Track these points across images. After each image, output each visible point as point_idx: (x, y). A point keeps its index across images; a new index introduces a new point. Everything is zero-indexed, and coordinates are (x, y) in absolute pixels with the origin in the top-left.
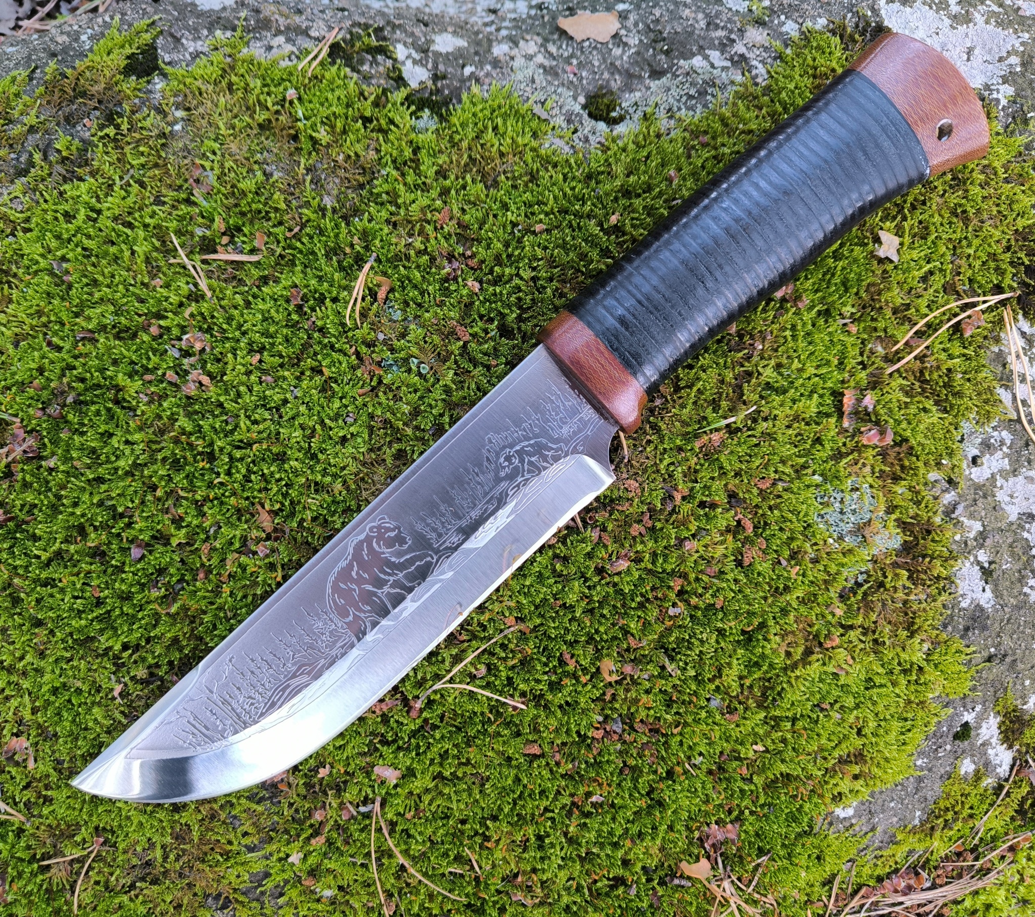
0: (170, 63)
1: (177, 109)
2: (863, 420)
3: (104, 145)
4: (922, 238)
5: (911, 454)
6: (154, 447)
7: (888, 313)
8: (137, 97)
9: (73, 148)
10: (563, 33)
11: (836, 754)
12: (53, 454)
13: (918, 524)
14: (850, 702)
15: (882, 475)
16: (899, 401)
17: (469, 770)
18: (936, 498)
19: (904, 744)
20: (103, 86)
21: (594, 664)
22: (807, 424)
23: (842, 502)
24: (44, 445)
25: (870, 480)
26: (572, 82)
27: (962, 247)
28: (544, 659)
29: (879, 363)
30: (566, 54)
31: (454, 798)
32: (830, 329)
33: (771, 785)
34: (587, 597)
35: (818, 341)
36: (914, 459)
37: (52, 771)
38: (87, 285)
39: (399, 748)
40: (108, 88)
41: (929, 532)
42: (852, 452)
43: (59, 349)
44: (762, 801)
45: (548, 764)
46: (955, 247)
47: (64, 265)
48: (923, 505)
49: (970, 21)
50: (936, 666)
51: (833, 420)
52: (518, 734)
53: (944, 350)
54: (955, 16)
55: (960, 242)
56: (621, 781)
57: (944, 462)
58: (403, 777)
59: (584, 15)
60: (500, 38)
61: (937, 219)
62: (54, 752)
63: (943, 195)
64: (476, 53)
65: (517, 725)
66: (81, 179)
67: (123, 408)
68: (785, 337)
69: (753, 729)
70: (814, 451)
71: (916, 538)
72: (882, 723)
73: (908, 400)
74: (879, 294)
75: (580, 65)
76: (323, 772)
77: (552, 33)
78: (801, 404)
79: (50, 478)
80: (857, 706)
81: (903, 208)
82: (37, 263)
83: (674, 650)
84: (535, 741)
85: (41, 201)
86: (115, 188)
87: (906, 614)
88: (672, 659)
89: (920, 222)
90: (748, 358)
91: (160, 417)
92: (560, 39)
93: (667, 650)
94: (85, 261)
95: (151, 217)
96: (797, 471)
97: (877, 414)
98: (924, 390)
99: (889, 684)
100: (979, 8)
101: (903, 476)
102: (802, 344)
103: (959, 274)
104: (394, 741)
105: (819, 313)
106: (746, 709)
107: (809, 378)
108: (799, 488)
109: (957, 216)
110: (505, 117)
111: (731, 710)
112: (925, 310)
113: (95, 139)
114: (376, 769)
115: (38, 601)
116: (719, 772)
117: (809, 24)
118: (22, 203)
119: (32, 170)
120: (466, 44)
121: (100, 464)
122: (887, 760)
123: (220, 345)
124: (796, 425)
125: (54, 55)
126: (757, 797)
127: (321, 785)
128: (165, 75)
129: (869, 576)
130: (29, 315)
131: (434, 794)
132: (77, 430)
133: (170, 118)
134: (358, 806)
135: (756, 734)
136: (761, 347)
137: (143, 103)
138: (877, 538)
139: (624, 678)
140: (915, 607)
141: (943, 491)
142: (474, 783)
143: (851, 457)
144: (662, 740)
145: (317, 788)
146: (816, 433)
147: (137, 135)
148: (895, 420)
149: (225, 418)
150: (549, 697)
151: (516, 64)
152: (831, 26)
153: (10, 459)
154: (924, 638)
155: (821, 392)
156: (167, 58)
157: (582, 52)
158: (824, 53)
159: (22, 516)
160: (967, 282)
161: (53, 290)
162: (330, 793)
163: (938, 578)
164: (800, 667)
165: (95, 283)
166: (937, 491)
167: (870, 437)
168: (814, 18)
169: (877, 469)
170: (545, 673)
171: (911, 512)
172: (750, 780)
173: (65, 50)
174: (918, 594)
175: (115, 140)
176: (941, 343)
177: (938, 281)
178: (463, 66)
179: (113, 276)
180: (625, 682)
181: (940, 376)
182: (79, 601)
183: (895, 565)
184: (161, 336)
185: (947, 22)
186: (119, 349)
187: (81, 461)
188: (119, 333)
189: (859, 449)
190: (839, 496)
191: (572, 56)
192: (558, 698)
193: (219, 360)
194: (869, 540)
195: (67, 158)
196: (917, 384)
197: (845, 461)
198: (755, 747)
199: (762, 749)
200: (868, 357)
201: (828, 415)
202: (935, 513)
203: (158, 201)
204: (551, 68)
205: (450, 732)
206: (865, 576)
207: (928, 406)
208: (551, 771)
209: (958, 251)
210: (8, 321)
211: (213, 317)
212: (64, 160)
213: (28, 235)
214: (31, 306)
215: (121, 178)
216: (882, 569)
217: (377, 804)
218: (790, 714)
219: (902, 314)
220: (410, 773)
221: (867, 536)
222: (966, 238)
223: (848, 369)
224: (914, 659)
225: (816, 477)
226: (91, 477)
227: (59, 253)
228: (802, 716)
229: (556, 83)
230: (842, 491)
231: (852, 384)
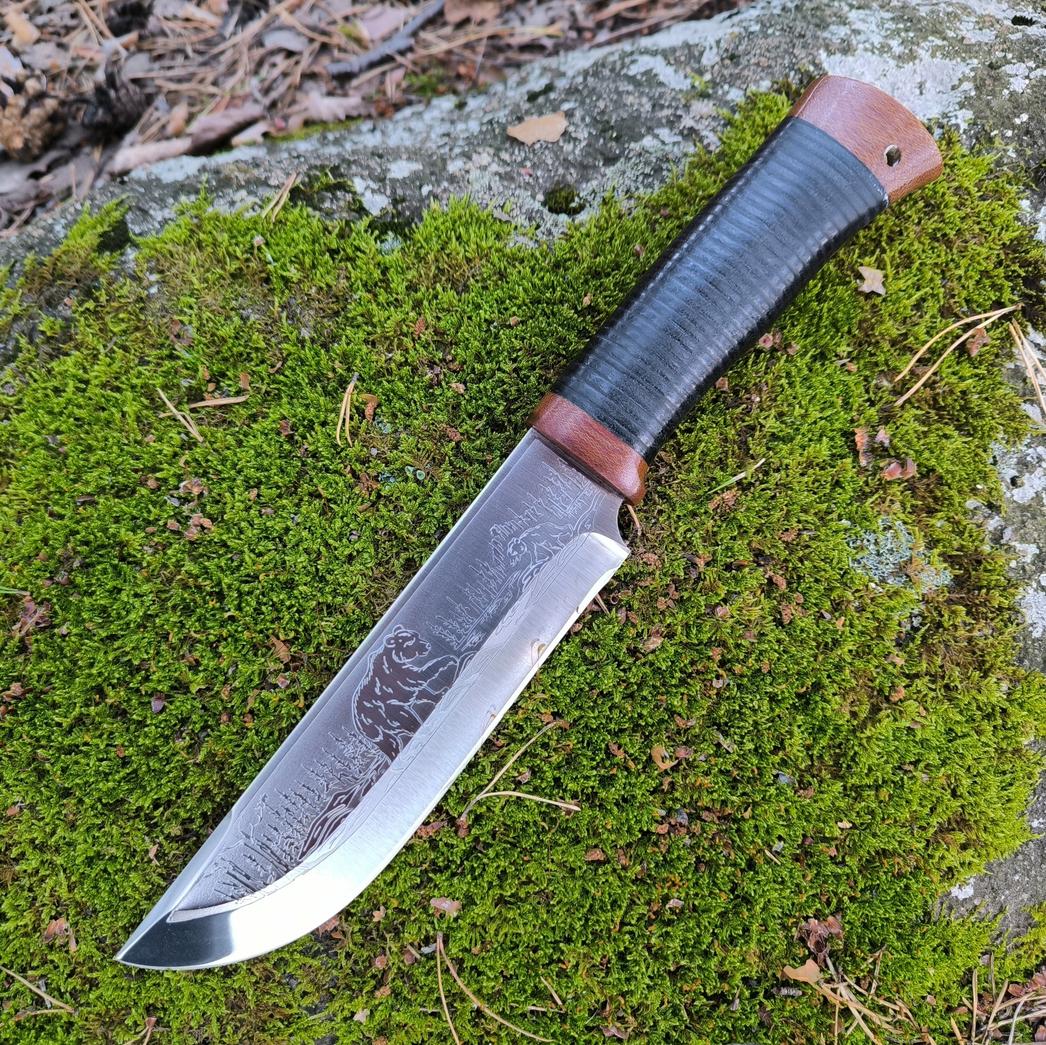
0: (140, 234)
1: (151, 273)
2: (882, 457)
3: (86, 319)
4: (906, 267)
5: (942, 484)
6: (163, 596)
7: (886, 346)
8: (112, 269)
9: (57, 327)
10: (514, 141)
11: (934, 821)
12: (65, 620)
13: (965, 556)
14: (933, 758)
15: (915, 510)
16: (916, 432)
17: (531, 888)
18: (979, 526)
19: (1009, 801)
20: (79, 265)
21: (644, 753)
22: (822, 468)
23: (876, 543)
24: (56, 613)
25: (902, 516)
26: (528, 183)
27: (950, 270)
28: (590, 753)
29: (887, 397)
30: (519, 159)
31: (520, 921)
32: (828, 372)
33: (868, 866)
34: (624, 681)
35: (817, 384)
36: (946, 488)
37: (95, 950)
38: (82, 452)
39: (453, 875)
40: (85, 266)
41: (979, 562)
42: (877, 490)
43: (61, 517)
44: (861, 885)
45: (614, 870)
46: (943, 272)
47: (59, 437)
48: (966, 535)
49: (915, 58)
50: (1019, 704)
51: (849, 461)
52: (577, 841)
53: (954, 373)
54: (900, 57)
55: (947, 265)
56: (698, 879)
57: (979, 486)
58: (464, 907)
59: (532, 121)
60: (453, 155)
61: (916, 245)
62: (95, 930)
63: (919, 223)
64: (432, 173)
65: (574, 831)
66: (67, 354)
67: (129, 563)
68: (781, 386)
69: (833, 803)
70: (835, 495)
71: (966, 570)
72: (978, 779)
73: (926, 429)
74: (873, 329)
75: (534, 166)
76: (378, 916)
77: (503, 142)
78: (811, 450)
79: (64, 644)
80: (944, 763)
81: (880, 242)
82: (32, 440)
83: (726, 724)
84: (596, 846)
85: (31, 381)
86: (100, 357)
87: (974, 653)
88: (726, 734)
89: (901, 252)
90: (748, 412)
91: (165, 566)
92: (512, 145)
93: (719, 725)
94: (79, 430)
95: (137, 378)
96: (822, 519)
97: (894, 448)
98: (941, 417)
99: (973, 733)
100: (923, 44)
101: (937, 507)
102: (799, 390)
103: (953, 296)
104: (447, 867)
105: (814, 358)
106: (821, 782)
107: (815, 423)
108: (827, 535)
109: (938, 241)
110: (467, 225)
111: (803, 785)
112: (923, 337)
113: (77, 315)
114: (432, 901)
115: (64, 770)
116: (804, 855)
117: (753, 88)
118: (13, 387)
119: (20, 355)
120: (421, 167)
121: (112, 622)
122: (993, 822)
123: (217, 486)
124: (811, 471)
125: (30, 248)
126: (856, 882)
127: (378, 930)
128: (136, 246)
129: (924, 618)
130: (29, 491)
131: (498, 922)
132: (86, 592)
133: (145, 283)
134: (420, 947)
135: (838, 809)
136: (758, 399)
137: (119, 274)
138: (923, 576)
139: (679, 764)
140: (981, 644)
141: (986, 518)
142: (539, 903)
143: (876, 496)
144: (735, 827)
145: (374, 933)
146: (833, 476)
147: (115, 304)
148: (916, 451)
149: (230, 556)
150: (603, 794)
151: (471, 176)
152: (776, 86)
153: (23, 632)
154: (1000, 676)
155: (830, 434)
156: (137, 230)
157: (535, 154)
158: (771, 111)
159: (40, 686)
160: (964, 304)
161: (50, 462)
162: (388, 936)
163: (1000, 609)
164: (869, 726)
165: (90, 449)
166: (979, 519)
167: (891, 470)
168: (756, 82)
169: (908, 505)
170: (593, 768)
171: (956, 544)
172: (843, 863)
173: (42, 242)
174: (981, 631)
175: (95, 312)
176: (949, 367)
177: (932, 307)
178: (420, 187)
179: (106, 439)
180: (681, 767)
181: (956, 400)
182: (104, 763)
183: (950, 602)
184: (159, 489)
185: (892, 63)
186: (120, 506)
187: (93, 622)
188: (117, 492)
189: (883, 485)
190: (872, 538)
191: (526, 159)
192: (611, 794)
193: (217, 502)
194: (915, 579)
195: (52, 338)
196: (933, 412)
197: (870, 500)
198: (840, 824)
199: (849, 825)
200: (875, 393)
201: (842, 457)
202: (982, 541)
203: (143, 362)
204: (506, 173)
205: (504, 849)
206: (920, 619)
207: (948, 432)
208: (620, 877)
209: (948, 274)
210: (10, 501)
211: (207, 461)
212: (49, 340)
213: (22, 415)
214: (30, 482)
215: (105, 346)
216: (936, 609)
217: (440, 943)
218: (869, 781)
219: (901, 345)
220: (469, 901)
221: (912, 574)
222: (952, 260)
223: (855, 407)
224: (994, 700)
225: (844, 521)
226: (104, 635)
227: (52, 427)
228: (884, 782)
229: (513, 186)
230: (874, 532)
231: (862, 422)
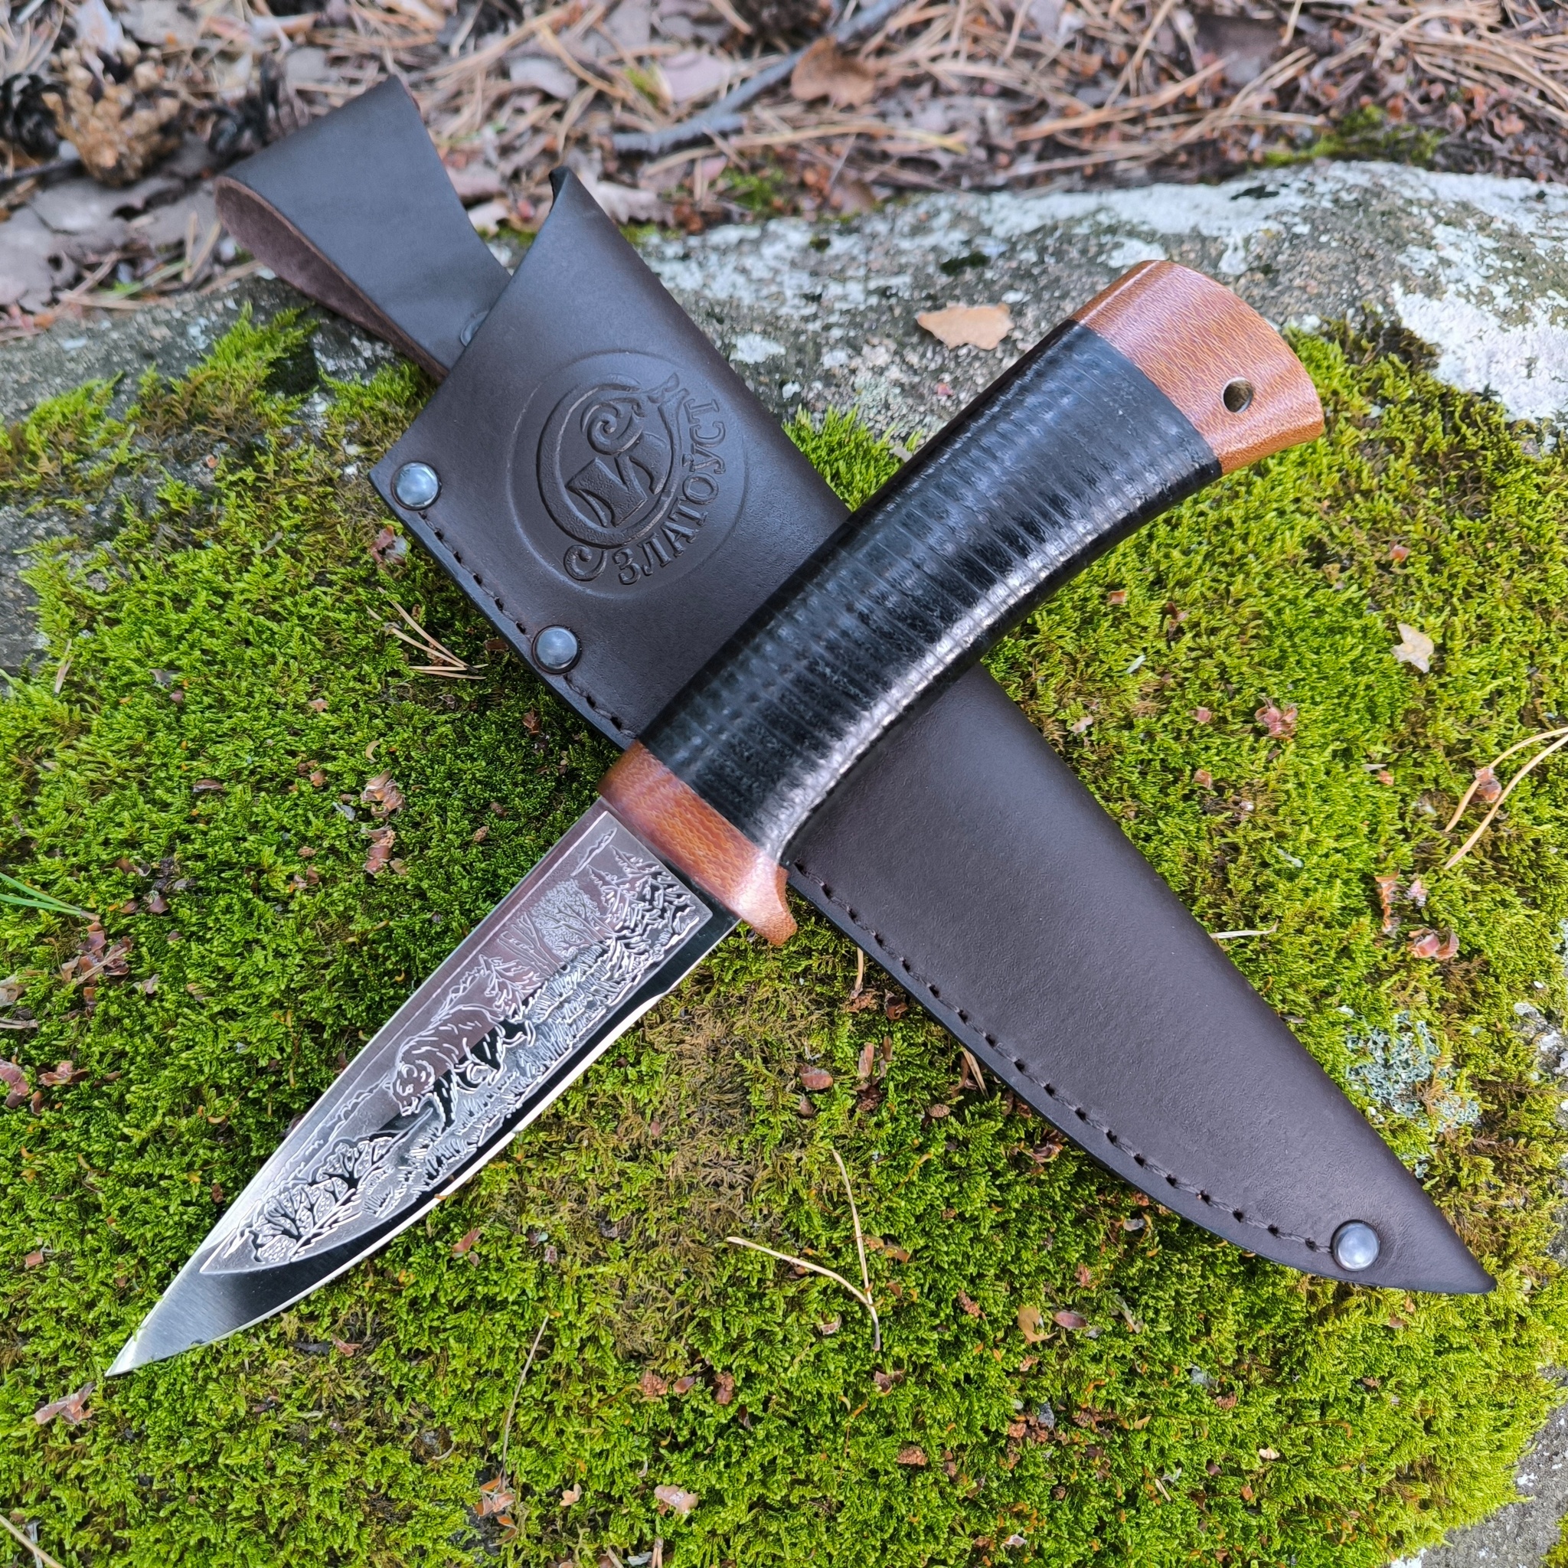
0: (334, 374)
1: (350, 443)
2: (1411, 920)
3: (239, 495)
4: (1482, 641)
5: (1486, 973)
6: (316, 961)
7: (1439, 753)
8: (288, 423)
9: (188, 499)
10: (926, 335)
11: (1392, 1464)
12: (153, 971)
13: (1504, 1084)
14: (1412, 1376)
15: (1443, 1006)
16: (1463, 889)
17: (808, 1491)
18: (1529, 1042)
19: (1500, 1447)
20: (234, 406)
21: (1009, 1313)
22: (1328, 926)
23: (1386, 1048)
24: (140, 958)
25: (1427, 1013)
26: (944, 407)
27: (1542, 654)
28: (932, 1306)
29: (1429, 830)
30: (932, 366)
31: (786, 1540)
32: (1354, 780)
33: (1289, 1520)
34: (997, 1203)
35: (1337, 798)
36: (1492, 980)
37: (131, 1496)
38: (210, 707)
39: (697, 1456)
40: (242, 409)
41: (1522, 1097)
42: (1397, 969)
43: (165, 806)
44: (1277, 1545)
45: (936, 1482)
46: (1532, 655)
47: (174, 677)
48: (1510, 1053)
49: (1527, 320)
50: (1546, 1315)
51: (1366, 920)
52: (889, 1432)
53: (1527, 810)
54: (1505, 314)
55: (1540, 645)
56: (1053, 1511)
57: (1537, 984)
58: (701, 1505)
59: (958, 309)
60: (832, 341)
61: (1503, 612)
62: (136, 1463)
63: (1509, 578)
64: (799, 364)
65: (886, 1416)
66: (199, 546)
67: (266, 899)
68: (1287, 792)
69: (1259, 1421)
70: (1339, 968)
71: (1502, 1106)
72: (1465, 1412)
73: (1478, 888)
74: (1424, 726)
75: (955, 383)
76: (570, 1497)
77: (907, 334)
78: (1318, 896)
79: (147, 1010)
80: (1424, 1383)
81: (1452, 595)
82: (129, 671)
83: (1135, 1289)
84: (917, 1444)
85: (137, 577)
86: (255, 561)
87: (1495, 1230)
88: (1133, 1304)
89: (1479, 617)
90: (1234, 823)
91: (324, 914)
92: (921, 342)
93: (1123, 1289)
94: (205, 670)
95: (310, 606)
96: (1315, 1000)
97: (1431, 911)
98: (1500, 872)
99: (1473, 1346)
100: (1539, 301)
101: (1476, 1007)
102: (1314, 803)
103: (1541, 694)
104: (689, 1443)
105: (1335, 754)
106: (1248, 1388)
107: (1327, 856)
108: (1320, 1027)
109: (1532, 608)
110: (850, 459)
111: (1227, 1391)
112: (1495, 750)
113: (222, 485)
114: (658, 1490)
115: (123, 1211)
116: (1206, 1494)
117: (1293, 324)
118: (105, 580)
119: (123, 530)
120: (783, 351)
121: (232, 989)
122: (1474, 1475)
123: (419, 801)
124: (1310, 928)
125: (148, 356)
126: (1270, 1539)
127: (565, 1518)
128: (326, 391)
129: (1433, 1167)
130: (116, 753)
131: (750, 1533)
132: (193, 933)
133: (339, 457)
134: (626, 1555)
135: (1263, 1431)
136: (1250, 807)
137: (299, 433)
138: (1443, 1107)
139: (1058, 1337)
140: (1508, 1218)
141: (1540, 1031)
142: (816, 1515)
143: (1395, 978)
144: (1119, 1440)
145: (559, 1523)
146: (1341, 940)
147: (289, 482)
148: (1460, 920)
149: (428, 916)
150: (940, 1367)
151: (860, 380)
152: (1325, 327)
153: (81, 979)
154: (1525, 1268)
155: (1345, 876)
156: (331, 365)
157: (958, 364)
158: (1318, 367)
159: (100, 1070)
160: (1554, 706)
161: (154, 713)
162: (581, 1532)
163: (1541, 1171)
164: (1332, 1318)
165: (222, 704)
166: (1529, 1032)
167: (1425, 946)
168: (1299, 316)
169: (1436, 997)
170: (934, 1328)
171: (1492, 1065)
172: (1256, 1510)
173: (167, 348)
174: (1511, 1198)
175: (254, 488)
176: (1521, 800)
177: (1510, 706)
178: (782, 384)
179: (250, 694)
180: (1058, 1343)
181: (1523, 851)
182: (191, 1209)
183: (1473, 1149)
184: (326, 787)
185: (1494, 321)
186: (264, 806)
187: (197, 982)
188: (259, 781)
189: (1406, 964)
190: (1380, 1040)
191: (942, 369)
192: (953, 1371)
193: (416, 825)
194: (1432, 1109)
195: (178, 514)
196: (1489, 863)
197: (1387, 984)
198: (1262, 1452)
199: (1274, 1455)
200: (1413, 822)
201: (1358, 913)
202: (1529, 1066)
203: (321, 579)
204: (913, 387)
205: (778, 1428)
206: (1427, 1168)
207: (1508, 898)
208: (941, 1493)
209: (1538, 660)
210: (79, 762)
211: (408, 758)
212: (172, 517)
213: (116, 629)
214: (120, 740)
215: (263, 545)
216: (1452, 1156)
217: (658, 1551)
218: (1317, 1397)
219: (1462, 758)
220: (714, 1499)
221: (1428, 1103)
222: (1548, 640)
223: (1383, 839)
224: (1512, 1304)
225: (1344, 1009)
226: (216, 1009)
227: (165, 659)
228: (1336, 1399)
229: (922, 409)
230: (1386, 1031)
231: (1391, 863)
